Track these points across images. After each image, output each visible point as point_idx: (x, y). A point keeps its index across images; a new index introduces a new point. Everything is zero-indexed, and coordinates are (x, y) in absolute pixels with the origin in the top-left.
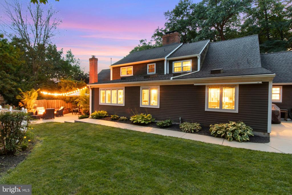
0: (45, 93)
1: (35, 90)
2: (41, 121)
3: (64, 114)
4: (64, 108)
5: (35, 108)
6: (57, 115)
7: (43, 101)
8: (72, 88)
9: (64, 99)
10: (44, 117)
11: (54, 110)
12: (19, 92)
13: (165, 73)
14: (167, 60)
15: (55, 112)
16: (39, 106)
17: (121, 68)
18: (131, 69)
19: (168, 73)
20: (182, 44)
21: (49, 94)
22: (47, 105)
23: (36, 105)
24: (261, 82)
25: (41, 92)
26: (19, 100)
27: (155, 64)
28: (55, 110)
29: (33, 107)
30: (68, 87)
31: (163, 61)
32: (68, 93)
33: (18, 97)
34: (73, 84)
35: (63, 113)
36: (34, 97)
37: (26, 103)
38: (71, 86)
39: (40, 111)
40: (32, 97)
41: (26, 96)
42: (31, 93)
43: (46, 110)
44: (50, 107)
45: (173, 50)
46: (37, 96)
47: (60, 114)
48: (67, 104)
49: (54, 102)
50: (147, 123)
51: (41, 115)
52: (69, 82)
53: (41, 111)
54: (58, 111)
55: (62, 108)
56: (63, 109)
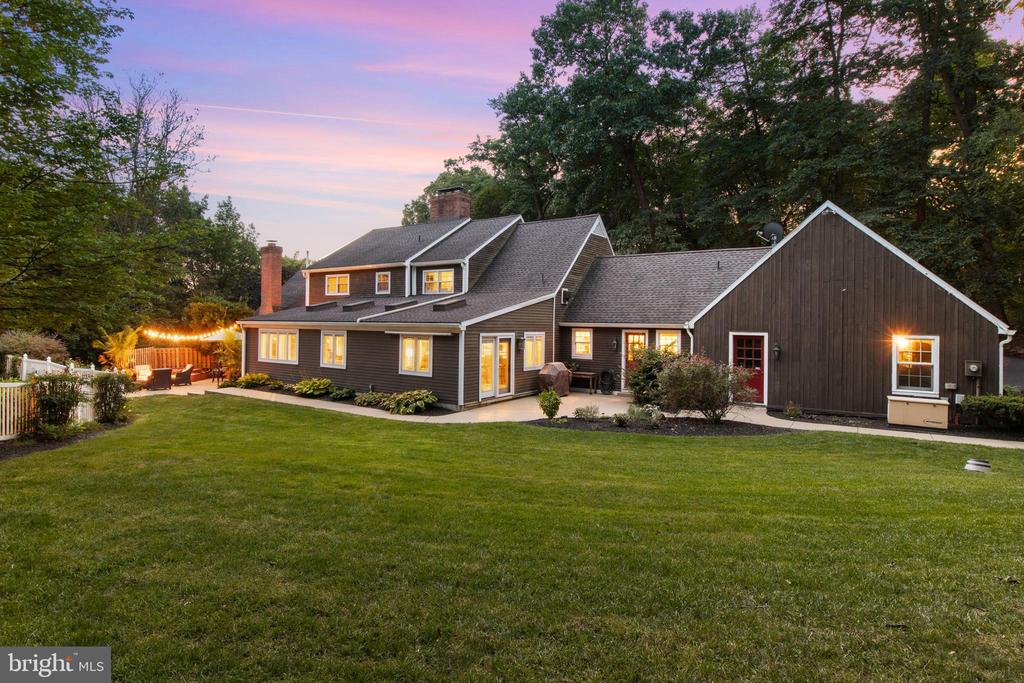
0: (152, 334)
1: (132, 329)
2: (144, 393)
3: (195, 381)
4: (192, 368)
5: (131, 366)
6: (177, 383)
7: (148, 350)
8: (215, 322)
9: (197, 347)
10: (149, 385)
11: (169, 372)
12: (100, 334)
13: (407, 295)
14: (411, 267)
15: (173, 376)
16: (140, 362)
17: (327, 276)
18: (346, 279)
19: (414, 293)
20: (469, 220)
21: (162, 336)
22: (158, 360)
23: (133, 360)
24: (449, 334)
25: (145, 332)
26: (101, 351)
27: (389, 273)
28: (174, 371)
29: (127, 364)
30: (205, 319)
31: (404, 268)
32: (205, 335)
33: (96, 344)
34: (218, 311)
35: (191, 378)
36: (131, 344)
37: (114, 357)
38: (214, 315)
39: (141, 372)
40: (126, 344)
41: (111, 341)
42: (124, 336)
43: (154, 372)
44: (165, 364)
45: (434, 241)
46: (135, 342)
47: (184, 379)
48: (204, 358)
49: (173, 353)
50: (316, 393)
51: (143, 382)
52: (210, 307)
53: (144, 373)
54: (178, 375)
55: (189, 367)
56: (191, 370)
